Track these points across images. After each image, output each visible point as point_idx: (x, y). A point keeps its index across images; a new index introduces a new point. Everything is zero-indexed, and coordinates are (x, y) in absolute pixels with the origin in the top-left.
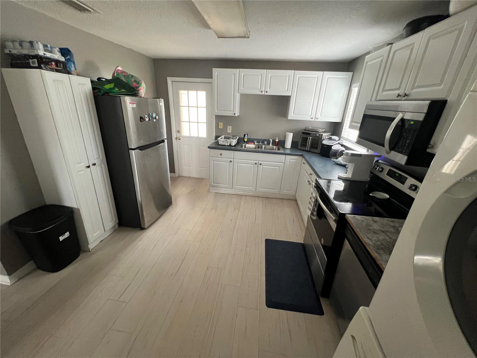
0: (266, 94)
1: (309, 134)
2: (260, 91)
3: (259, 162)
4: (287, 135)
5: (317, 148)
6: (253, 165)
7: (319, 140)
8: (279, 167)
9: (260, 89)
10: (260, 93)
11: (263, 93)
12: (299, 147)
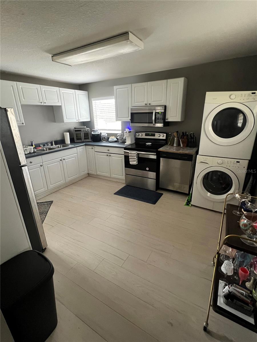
0: (45, 104)
1: (80, 130)
2: (39, 102)
3: (62, 158)
4: (64, 135)
5: (88, 138)
6: (58, 163)
7: (88, 133)
8: (75, 157)
9: (39, 100)
10: (40, 104)
11: (42, 104)
12: (76, 141)
